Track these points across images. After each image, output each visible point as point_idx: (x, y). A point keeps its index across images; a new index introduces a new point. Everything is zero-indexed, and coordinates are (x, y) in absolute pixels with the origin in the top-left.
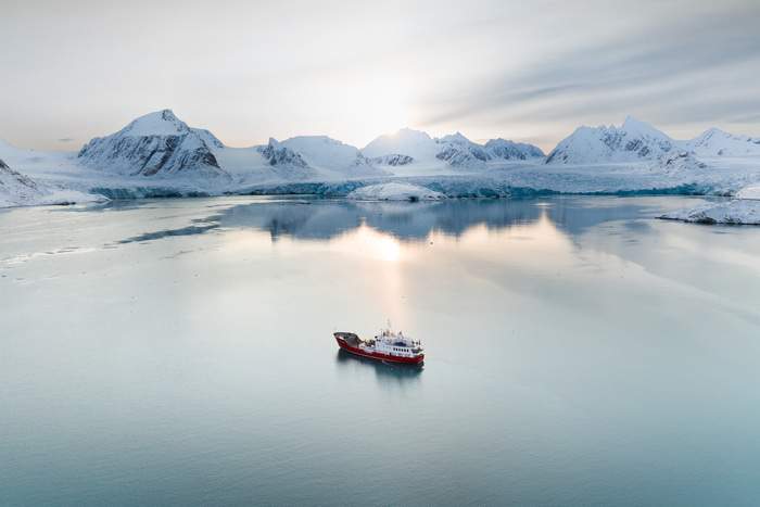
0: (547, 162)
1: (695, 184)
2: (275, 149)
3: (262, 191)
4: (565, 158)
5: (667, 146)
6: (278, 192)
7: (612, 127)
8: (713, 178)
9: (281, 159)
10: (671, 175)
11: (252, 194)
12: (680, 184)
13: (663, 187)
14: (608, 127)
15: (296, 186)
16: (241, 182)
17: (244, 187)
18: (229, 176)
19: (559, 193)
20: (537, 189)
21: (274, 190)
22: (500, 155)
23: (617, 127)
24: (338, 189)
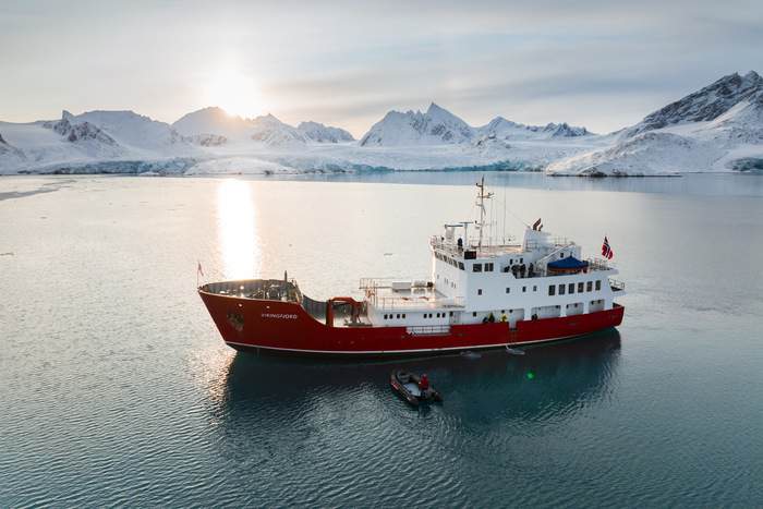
0: (363, 144)
1: (508, 162)
2: (72, 124)
3: (68, 169)
4: (379, 140)
5: (466, 131)
6: (88, 171)
7: (419, 113)
8: (523, 157)
9: (84, 134)
10: (482, 154)
11: (56, 173)
12: (496, 161)
13: (482, 165)
14: (415, 112)
15: (109, 164)
16: (38, 159)
17: (43, 165)
18: (19, 152)
19: (393, 170)
20: (374, 167)
21: (83, 169)
22: (312, 138)
23: (423, 112)
24: (167, 166)
